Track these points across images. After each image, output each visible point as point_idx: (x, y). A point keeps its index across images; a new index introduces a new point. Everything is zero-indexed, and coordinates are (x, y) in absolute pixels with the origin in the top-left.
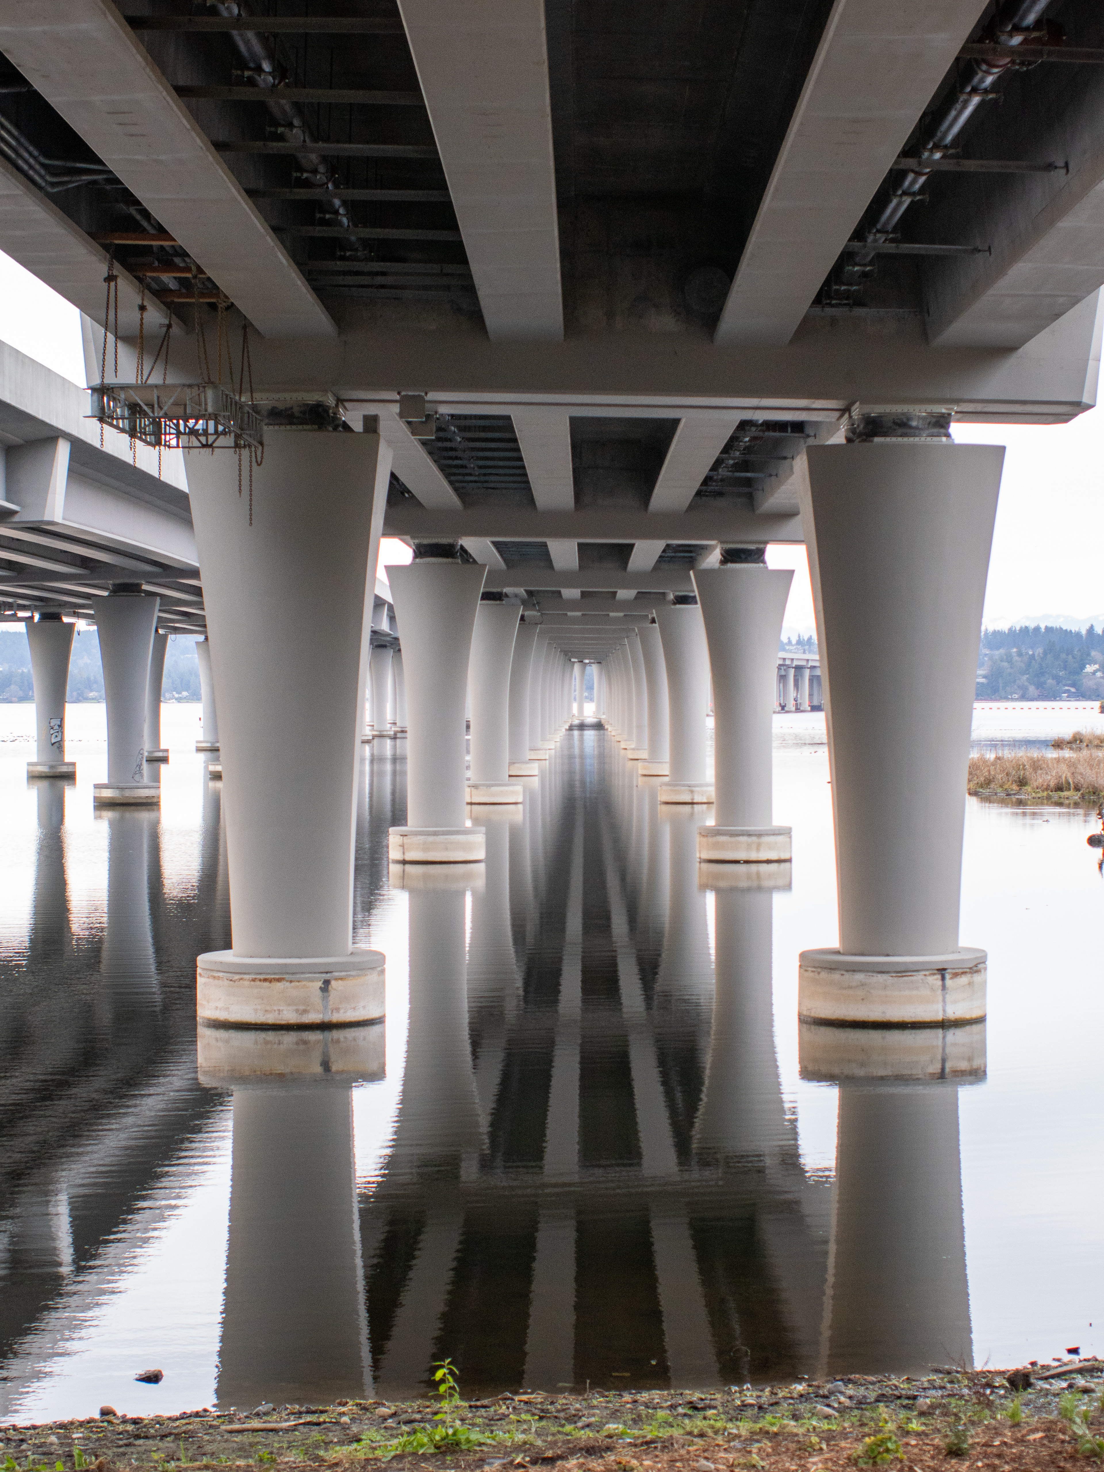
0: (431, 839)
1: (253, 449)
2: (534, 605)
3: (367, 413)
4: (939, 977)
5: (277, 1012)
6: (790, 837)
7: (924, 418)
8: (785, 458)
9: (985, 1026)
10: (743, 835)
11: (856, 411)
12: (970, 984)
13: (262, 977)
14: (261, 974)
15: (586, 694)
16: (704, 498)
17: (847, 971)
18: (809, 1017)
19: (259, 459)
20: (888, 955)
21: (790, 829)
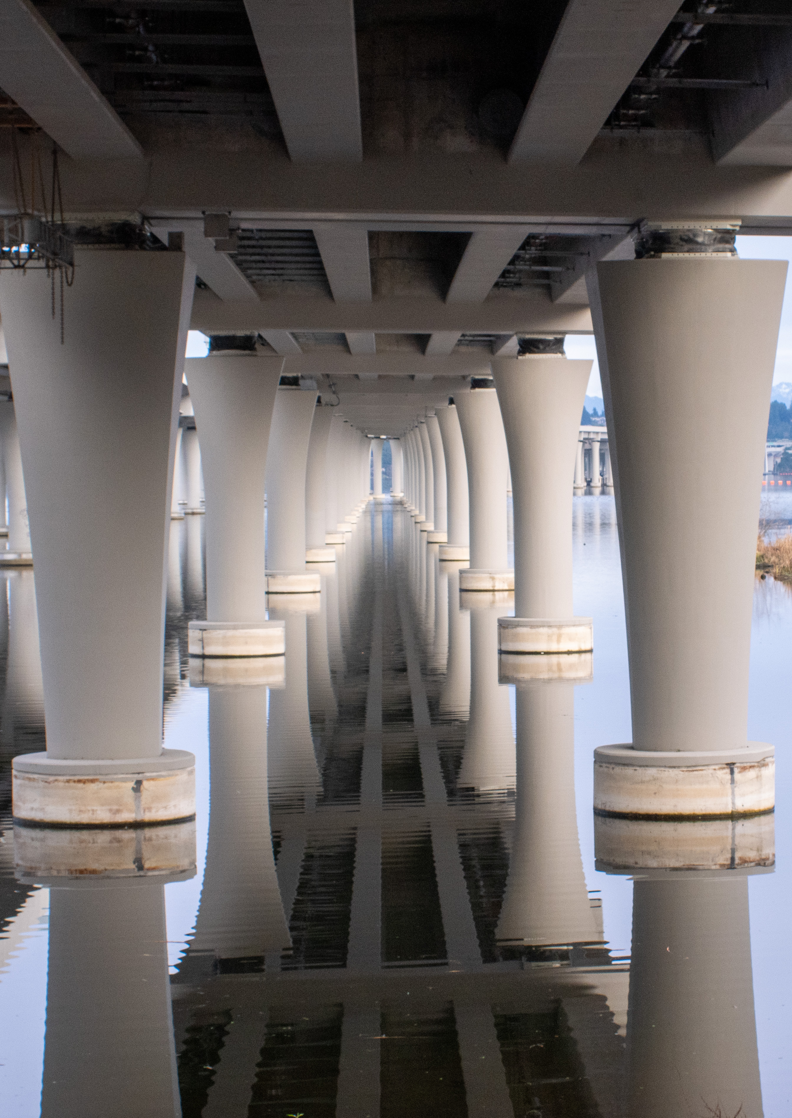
0: (231, 633)
1: (64, 270)
3: (172, 229)
4: (728, 771)
5: (91, 812)
6: (591, 628)
7: (710, 234)
9: (774, 817)
10: (543, 626)
11: (645, 227)
12: (758, 777)
13: (76, 778)
14: (74, 775)
16: (502, 289)
17: (640, 766)
18: (604, 810)
19: (70, 280)
20: (679, 751)
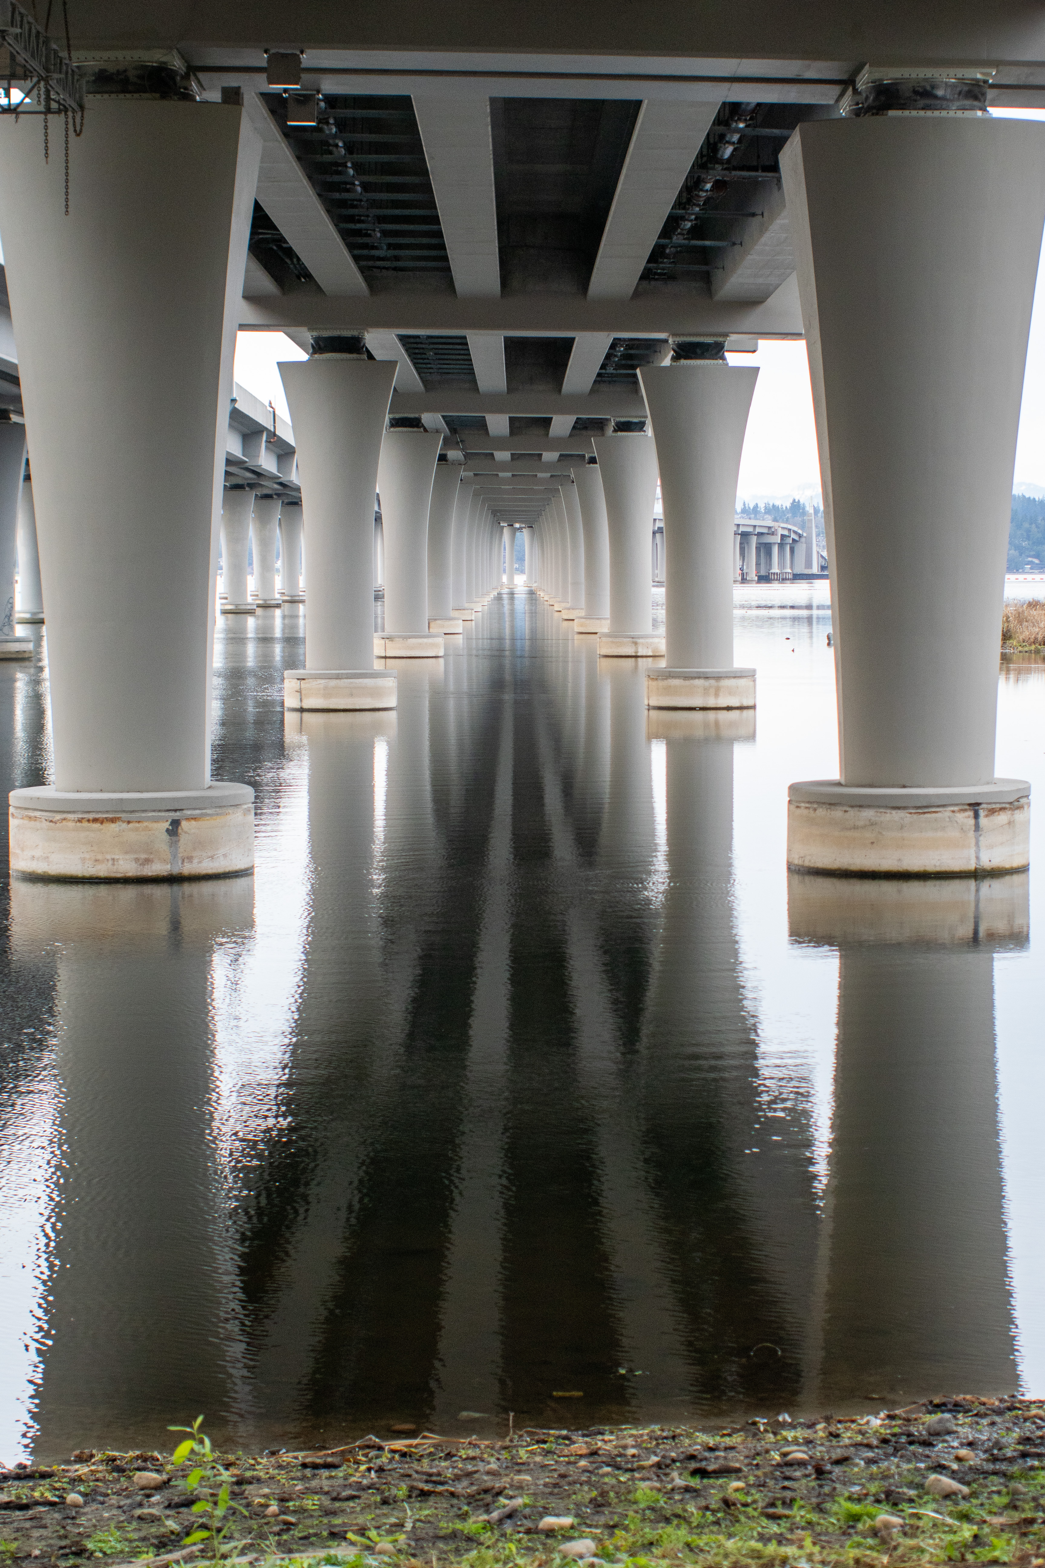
0: (333, 683)
1: (70, 114)
2: (458, 443)
3: (226, 85)
4: (971, 813)
5: (110, 862)
6: (754, 681)
7: (954, 86)
8: (754, 215)
9: (1028, 876)
10: (699, 678)
11: (863, 81)
12: (1010, 823)
13: (91, 816)
14: (89, 812)
15: (516, 566)
16: (653, 283)
17: (852, 807)
18: (803, 866)
19: (78, 129)
20: (904, 787)
21: (754, 671)
